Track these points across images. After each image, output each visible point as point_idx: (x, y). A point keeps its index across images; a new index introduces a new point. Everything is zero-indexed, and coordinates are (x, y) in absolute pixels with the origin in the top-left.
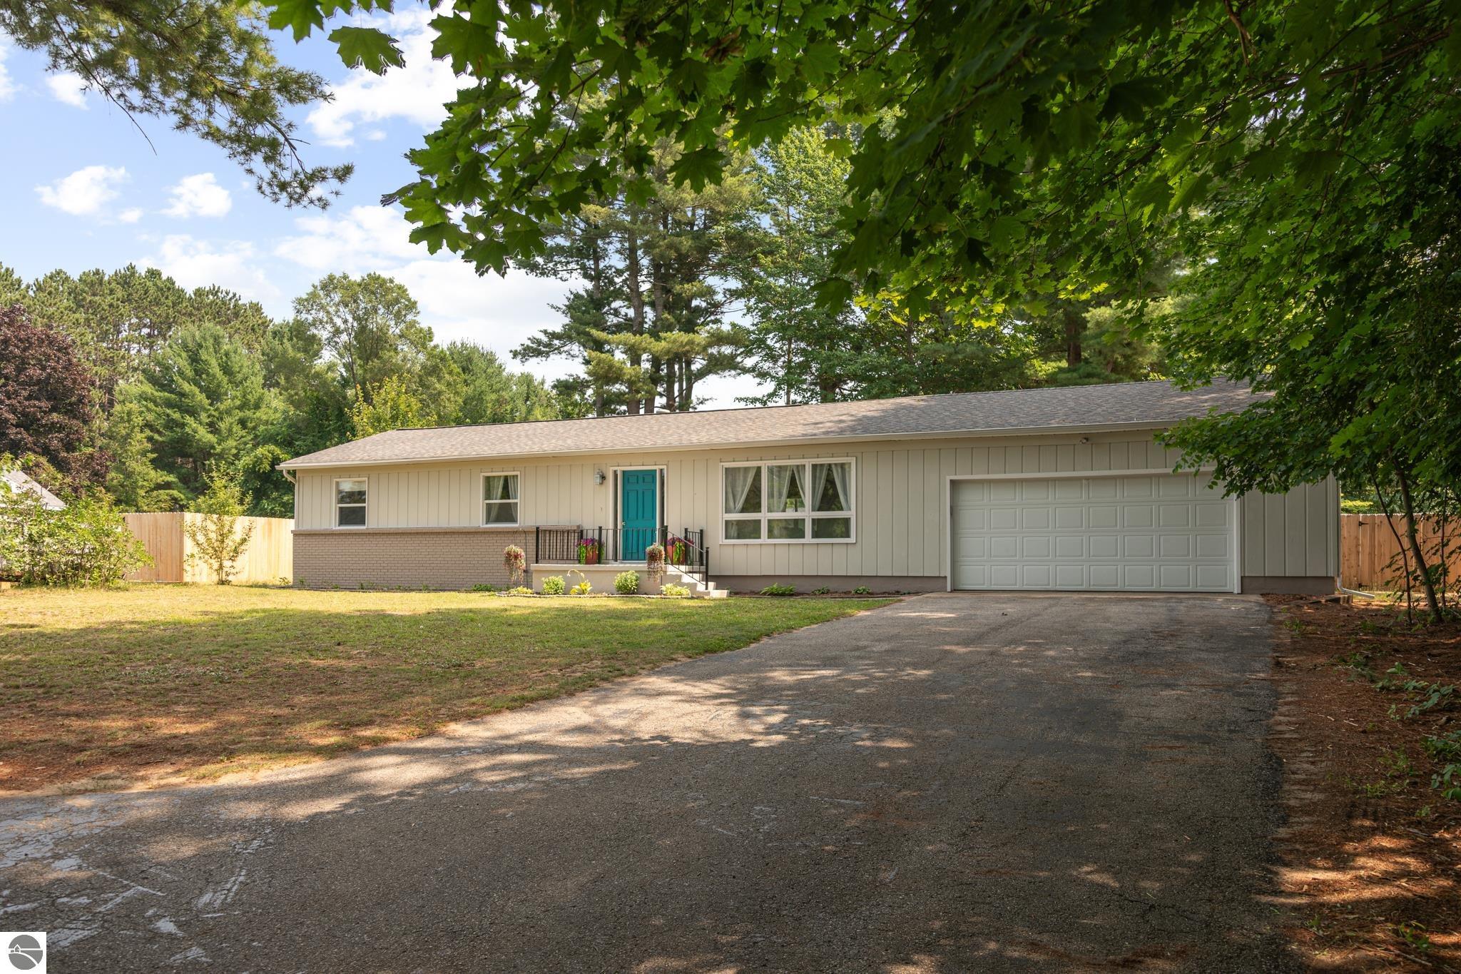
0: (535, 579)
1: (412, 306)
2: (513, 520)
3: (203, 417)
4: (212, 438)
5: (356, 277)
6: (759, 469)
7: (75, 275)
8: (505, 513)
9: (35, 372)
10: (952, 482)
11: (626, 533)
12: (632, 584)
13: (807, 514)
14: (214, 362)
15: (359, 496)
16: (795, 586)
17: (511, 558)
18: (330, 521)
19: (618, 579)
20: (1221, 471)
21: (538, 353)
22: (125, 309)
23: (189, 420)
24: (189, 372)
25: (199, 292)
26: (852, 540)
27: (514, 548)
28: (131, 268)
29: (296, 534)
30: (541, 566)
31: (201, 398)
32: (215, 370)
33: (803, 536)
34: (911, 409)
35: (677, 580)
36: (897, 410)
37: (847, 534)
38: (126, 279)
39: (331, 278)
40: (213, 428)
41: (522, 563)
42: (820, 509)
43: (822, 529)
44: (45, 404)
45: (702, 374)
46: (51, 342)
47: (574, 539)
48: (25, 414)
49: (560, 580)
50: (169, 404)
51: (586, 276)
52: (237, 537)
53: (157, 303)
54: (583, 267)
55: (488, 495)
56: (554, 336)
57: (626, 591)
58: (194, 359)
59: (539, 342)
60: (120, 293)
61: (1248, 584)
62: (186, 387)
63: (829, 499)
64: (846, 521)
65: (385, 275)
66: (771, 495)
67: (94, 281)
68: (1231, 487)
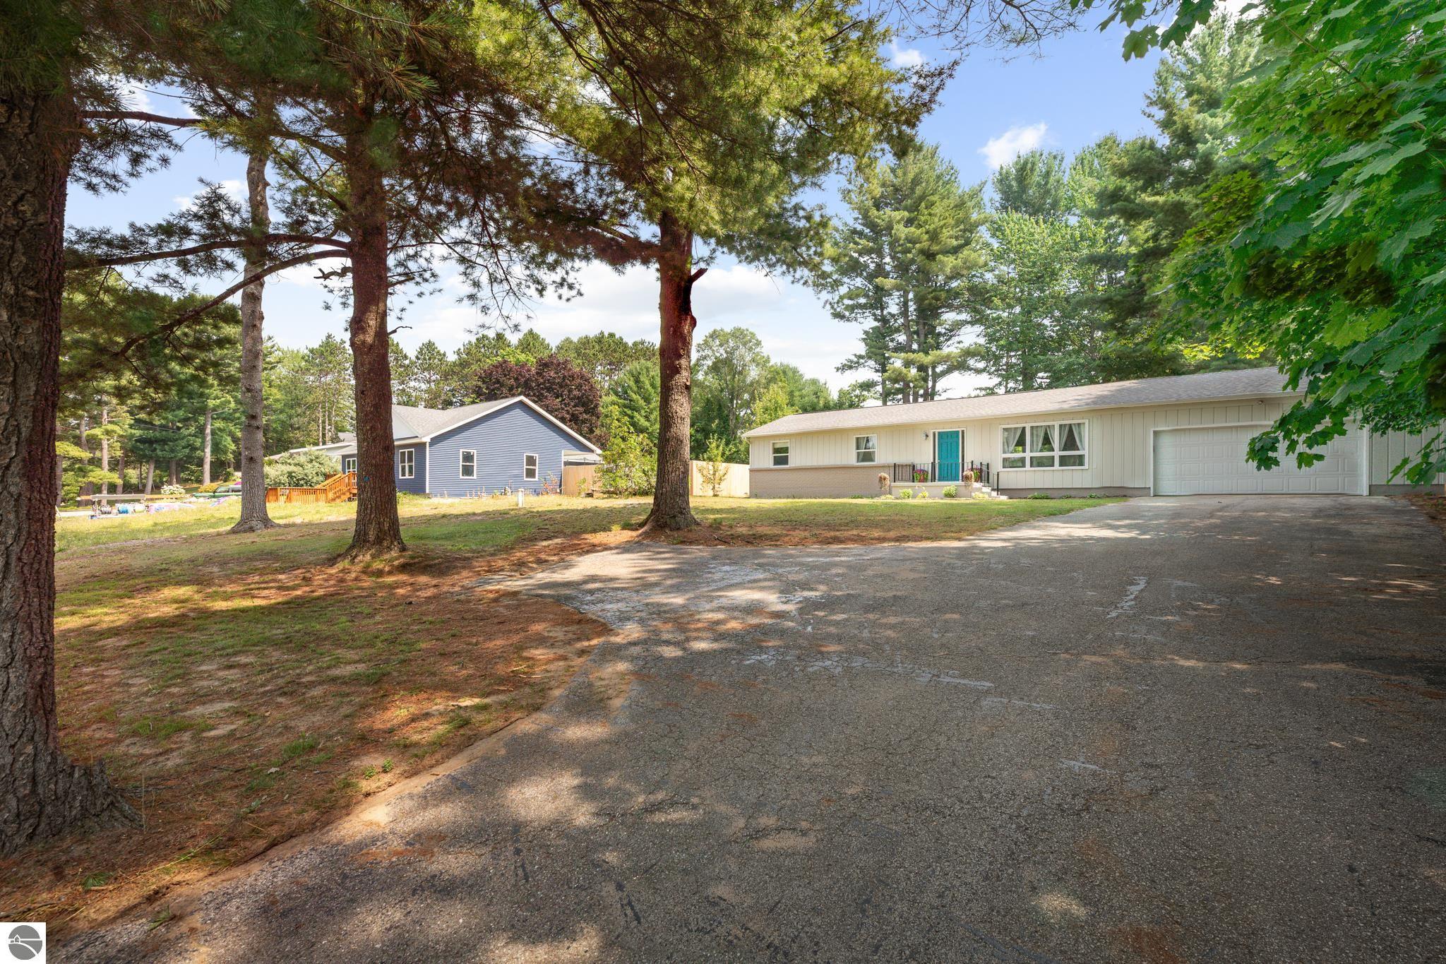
0: (894, 491)
1: (758, 343)
2: (872, 460)
3: (643, 412)
4: (647, 424)
5: (728, 329)
6: (1024, 429)
7: (575, 340)
8: (867, 457)
9: (576, 393)
10: (1156, 433)
11: (940, 465)
12: (953, 493)
13: (1057, 453)
14: (647, 382)
15: (786, 450)
16: (1049, 493)
17: (882, 479)
18: (769, 463)
19: (944, 491)
20: (1366, 419)
21: (850, 367)
22: (600, 356)
23: (636, 414)
24: (635, 389)
25: (635, 344)
26: (1086, 466)
27: (883, 474)
28: (602, 333)
29: (751, 471)
30: (897, 484)
31: (642, 402)
32: (648, 386)
33: (1052, 465)
34: (1128, 390)
35: (979, 490)
36: (1120, 391)
37: (1081, 464)
38: (600, 339)
39: (715, 331)
40: (647, 418)
41: (888, 482)
42: (1064, 449)
43: (1064, 461)
44: (581, 409)
45: (943, 374)
46: (582, 377)
47: (909, 470)
48: (573, 415)
49: (910, 491)
50: (625, 406)
51: (876, 319)
52: (721, 473)
53: (615, 351)
54: (874, 315)
55: (858, 448)
56: (861, 357)
57: (949, 495)
58: (637, 381)
59: (851, 361)
60: (597, 347)
61: (1373, 490)
62: (634, 396)
63: (1070, 443)
64: (1081, 457)
65: (744, 327)
66: (1032, 442)
67: (585, 342)
68: (1375, 429)
